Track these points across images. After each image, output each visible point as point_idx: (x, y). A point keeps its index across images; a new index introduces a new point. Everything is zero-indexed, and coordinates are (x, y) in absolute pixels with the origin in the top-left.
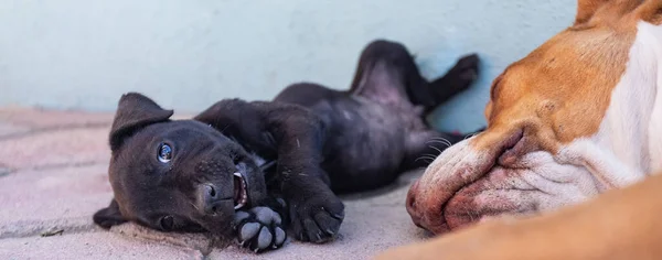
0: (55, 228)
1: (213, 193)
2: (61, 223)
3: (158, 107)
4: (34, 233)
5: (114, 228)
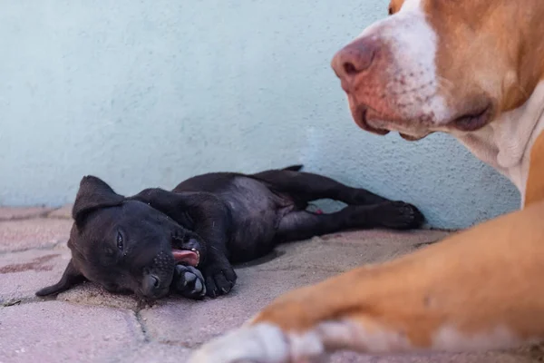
0: (13, 300)
1: (156, 284)
2: (16, 296)
5: (60, 296)
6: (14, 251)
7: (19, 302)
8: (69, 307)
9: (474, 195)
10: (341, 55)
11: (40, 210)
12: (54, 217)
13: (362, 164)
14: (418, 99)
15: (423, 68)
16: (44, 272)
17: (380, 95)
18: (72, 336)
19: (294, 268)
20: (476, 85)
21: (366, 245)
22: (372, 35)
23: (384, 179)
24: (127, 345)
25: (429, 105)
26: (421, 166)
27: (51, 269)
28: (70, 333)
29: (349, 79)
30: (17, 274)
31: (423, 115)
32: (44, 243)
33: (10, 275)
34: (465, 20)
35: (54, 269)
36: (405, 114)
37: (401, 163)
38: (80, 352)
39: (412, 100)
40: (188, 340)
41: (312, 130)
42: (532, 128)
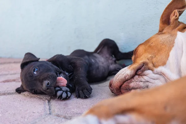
1: (48, 84)
2: (6, 92)
3: (36, 57)
5: (22, 93)
6: (11, 74)
8: (24, 97)
18: (21, 110)
24: (41, 115)
28: (21, 109)
33: (6, 83)
38: (22, 118)
40: (66, 115)
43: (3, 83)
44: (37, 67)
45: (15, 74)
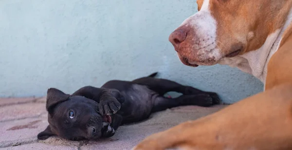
0: (17, 143)
1: (94, 131)
2: (19, 141)
3: (63, 93)
4: (9, 146)
6: (19, 119)
7: (20, 144)
8: (46, 146)
9: (244, 87)
10: (172, 35)
11: (32, 99)
12: (39, 102)
13: (190, 73)
14: (206, 51)
15: (209, 37)
16: (33, 129)
17: (189, 52)
19: (157, 124)
20: (235, 40)
21: (192, 113)
22: (186, 24)
23: (201, 80)
25: (212, 53)
26: (218, 74)
27: (37, 128)
29: (177, 45)
30: (20, 130)
31: (210, 58)
32: (34, 115)
33: (16, 131)
34: (230, 13)
35: (39, 127)
36: (201, 59)
37: (209, 72)
39: (204, 52)
41: (165, 57)
42: (266, 57)
43: (11, 131)
44: (72, 110)
45: (25, 118)
